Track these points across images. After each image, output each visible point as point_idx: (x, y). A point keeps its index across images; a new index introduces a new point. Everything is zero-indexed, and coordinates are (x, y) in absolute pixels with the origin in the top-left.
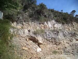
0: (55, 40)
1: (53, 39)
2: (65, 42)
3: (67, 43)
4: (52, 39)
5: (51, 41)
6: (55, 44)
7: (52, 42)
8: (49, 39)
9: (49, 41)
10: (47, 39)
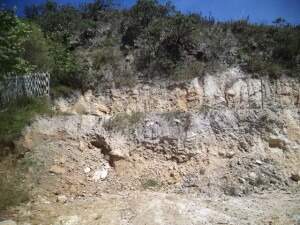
0: (173, 144)
1: (165, 142)
2: (214, 151)
3: (221, 155)
4: (162, 142)
5: (159, 147)
6: (173, 159)
7: (165, 153)
8: (151, 142)
9: (153, 149)
10: (144, 143)
